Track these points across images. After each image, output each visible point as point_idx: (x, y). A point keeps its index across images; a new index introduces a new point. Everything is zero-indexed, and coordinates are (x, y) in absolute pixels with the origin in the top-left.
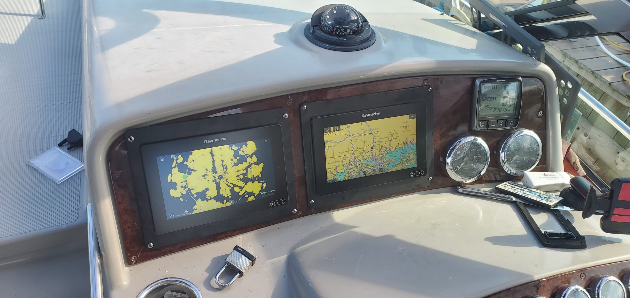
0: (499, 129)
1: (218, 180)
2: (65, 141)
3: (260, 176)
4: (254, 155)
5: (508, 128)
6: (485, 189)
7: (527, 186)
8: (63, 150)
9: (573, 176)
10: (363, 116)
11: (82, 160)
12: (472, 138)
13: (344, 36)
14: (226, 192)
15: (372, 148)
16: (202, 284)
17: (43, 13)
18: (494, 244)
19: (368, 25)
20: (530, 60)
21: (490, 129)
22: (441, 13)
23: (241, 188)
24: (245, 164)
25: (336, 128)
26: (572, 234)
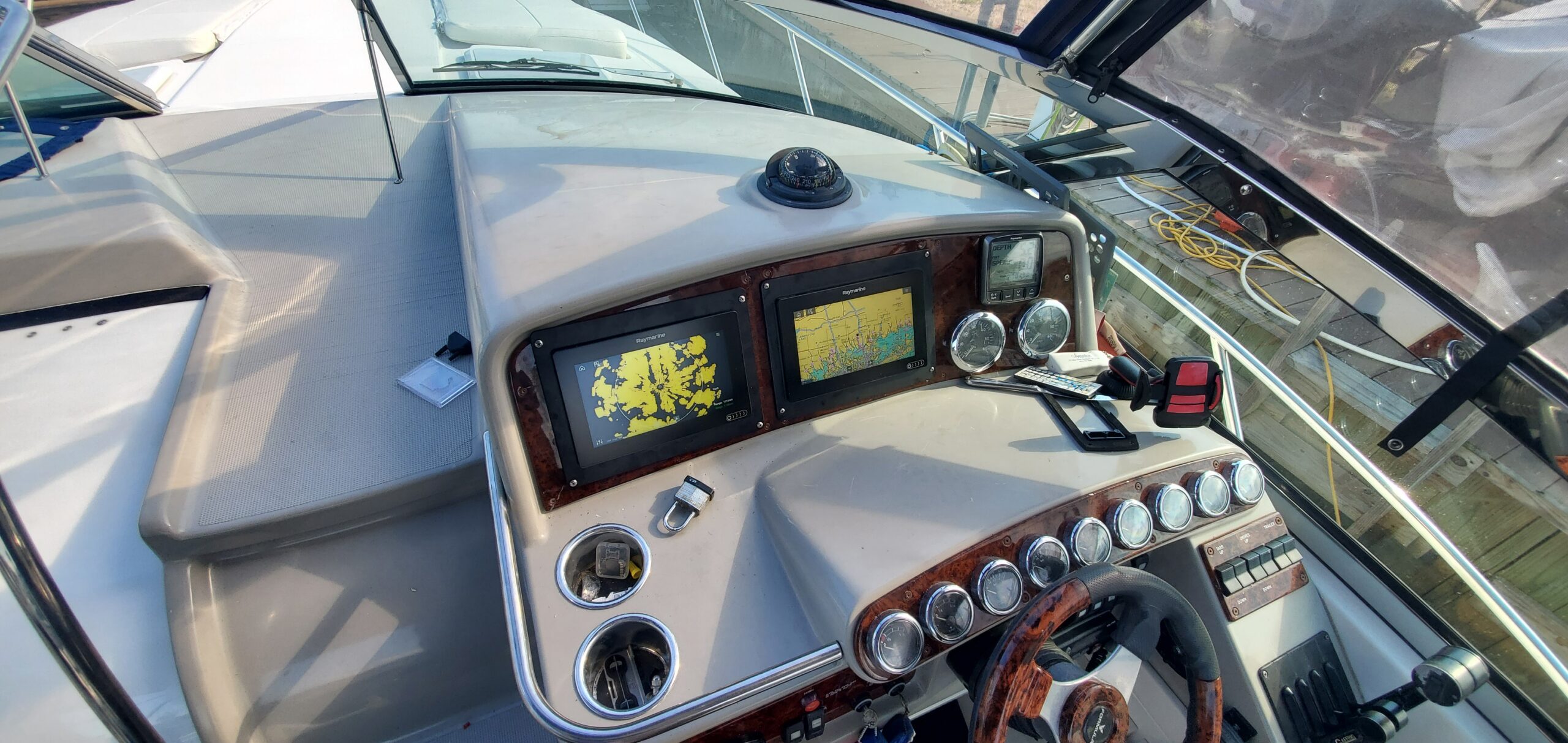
0: (1016, 300)
1: (657, 391)
2: (445, 348)
3: (713, 382)
4: (703, 356)
5: (1027, 298)
6: (999, 378)
7: (1054, 371)
8: (443, 361)
9: (1112, 357)
10: (844, 293)
11: (471, 374)
12: (981, 314)
13: (811, 189)
14: (668, 406)
15: (858, 335)
16: (646, 530)
17: (400, 175)
18: (1020, 450)
19: (841, 172)
20: (1051, 209)
21: (1004, 302)
22: (928, 152)
23: (689, 399)
24: (693, 368)
25: (810, 311)
26: (1119, 432)
